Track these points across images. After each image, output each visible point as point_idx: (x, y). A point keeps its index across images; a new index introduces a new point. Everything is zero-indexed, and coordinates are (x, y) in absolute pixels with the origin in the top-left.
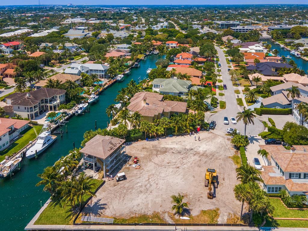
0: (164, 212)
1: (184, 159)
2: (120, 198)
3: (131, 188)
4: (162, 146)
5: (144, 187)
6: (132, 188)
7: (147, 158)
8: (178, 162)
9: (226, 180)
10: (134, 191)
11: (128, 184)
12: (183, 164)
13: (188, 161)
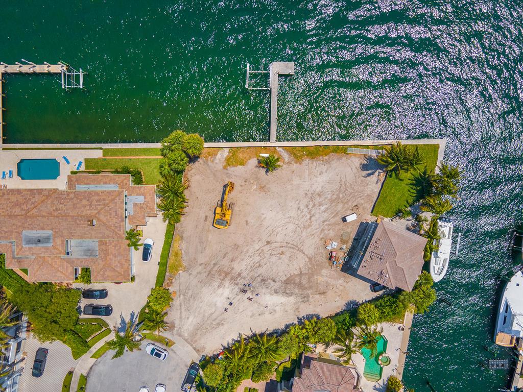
0: (289, 163)
1: (258, 265)
2: (345, 185)
3: (334, 201)
4: (292, 299)
5: (317, 203)
6: (332, 201)
7: (317, 265)
8: (267, 256)
9: (204, 216)
10: (329, 196)
11: (339, 209)
12: (261, 252)
13: (251, 259)
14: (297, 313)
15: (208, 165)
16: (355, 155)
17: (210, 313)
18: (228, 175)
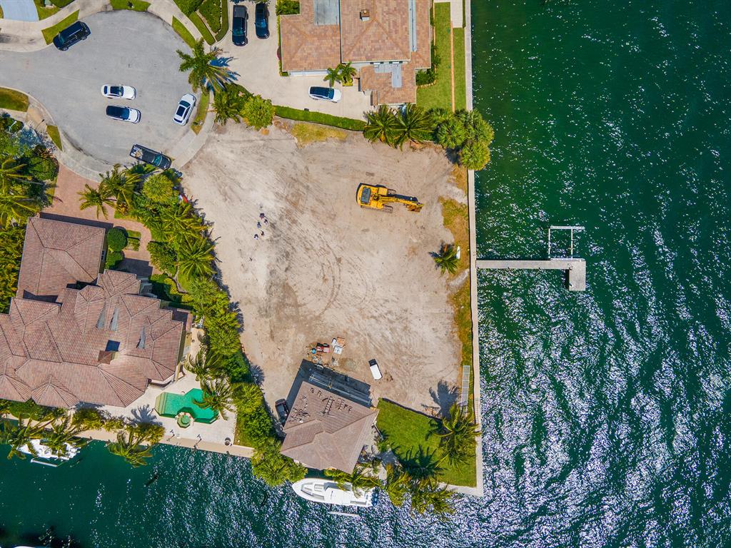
0: (448, 286)
1: (309, 247)
2: (420, 364)
3: (398, 348)
4: (263, 294)
5: (394, 325)
6: (397, 345)
7: (310, 327)
8: (321, 259)
9: (373, 171)
10: (403, 342)
11: (386, 355)
12: (326, 250)
13: (316, 237)
14: (243, 302)
15: (444, 175)
16: (461, 376)
17: (240, 182)
18: (430, 204)
